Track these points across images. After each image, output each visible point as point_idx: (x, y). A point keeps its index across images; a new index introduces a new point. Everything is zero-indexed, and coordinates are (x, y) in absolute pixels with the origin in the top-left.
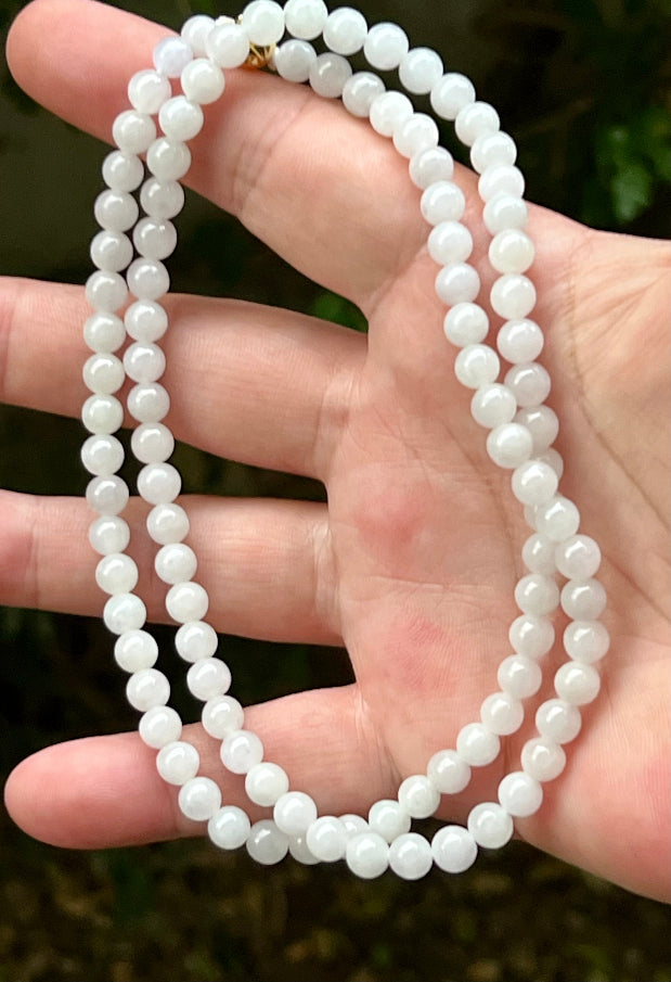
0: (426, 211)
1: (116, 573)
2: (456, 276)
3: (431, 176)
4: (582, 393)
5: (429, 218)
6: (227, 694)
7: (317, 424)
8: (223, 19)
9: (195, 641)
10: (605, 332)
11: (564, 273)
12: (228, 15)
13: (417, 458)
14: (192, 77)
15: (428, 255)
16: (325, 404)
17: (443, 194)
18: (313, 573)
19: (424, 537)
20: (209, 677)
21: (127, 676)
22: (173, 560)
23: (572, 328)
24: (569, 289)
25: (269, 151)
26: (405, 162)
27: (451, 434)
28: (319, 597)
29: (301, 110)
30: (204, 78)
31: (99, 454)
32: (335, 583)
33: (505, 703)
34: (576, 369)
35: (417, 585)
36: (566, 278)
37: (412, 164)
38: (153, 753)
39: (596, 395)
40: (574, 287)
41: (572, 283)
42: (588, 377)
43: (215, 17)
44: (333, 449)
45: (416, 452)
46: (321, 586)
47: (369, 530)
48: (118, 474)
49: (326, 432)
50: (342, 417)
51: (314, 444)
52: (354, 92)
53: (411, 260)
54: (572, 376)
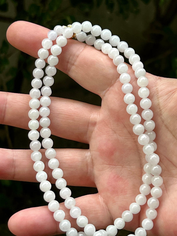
0: (118, 71)
1: (39, 165)
2: (127, 86)
3: (119, 62)
4: (161, 114)
5: (119, 72)
6: (71, 196)
7: (88, 126)
8: (64, 27)
9: (61, 183)
10: (167, 99)
11: (155, 85)
12: (65, 25)
13: (116, 133)
14: (59, 40)
15: (119, 81)
16: (90, 121)
17: (122, 66)
18: (87, 165)
19: (117, 154)
20: (65, 192)
21: (43, 193)
22: (53, 162)
23: (158, 98)
24: (157, 89)
25: (78, 56)
26: (112, 60)
27: (125, 127)
28: (89, 171)
29: (85, 47)
30: (62, 40)
31: (33, 135)
32: (93, 168)
33: (142, 197)
34: (160, 108)
35: (115, 166)
36: (156, 86)
37: (113, 60)
38: (52, 213)
39: (165, 114)
40: (158, 88)
41: (157, 87)
42: (163, 111)
43: (62, 26)
44: (92, 132)
45: (115, 132)
46: (89, 168)
47: (102, 153)
48: (38, 140)
49: (91, 128)
50: (94, 124)
51: (87, 131)
52: (97, 44)
53: (115, 82)
54: (158, 110)
